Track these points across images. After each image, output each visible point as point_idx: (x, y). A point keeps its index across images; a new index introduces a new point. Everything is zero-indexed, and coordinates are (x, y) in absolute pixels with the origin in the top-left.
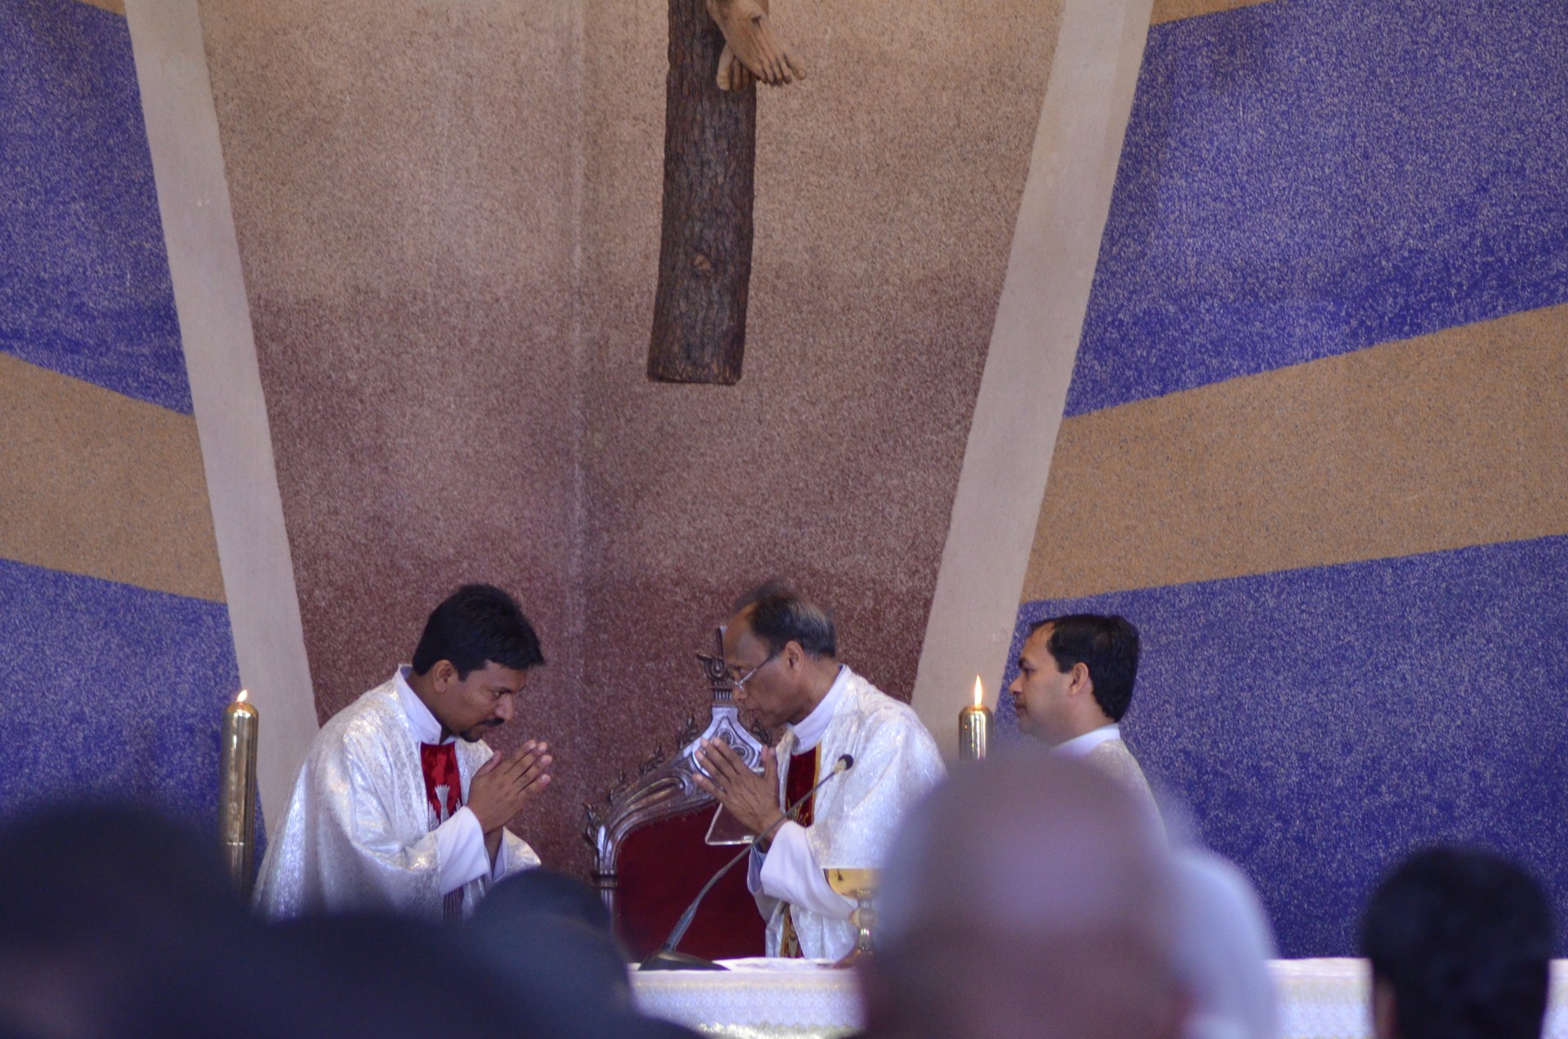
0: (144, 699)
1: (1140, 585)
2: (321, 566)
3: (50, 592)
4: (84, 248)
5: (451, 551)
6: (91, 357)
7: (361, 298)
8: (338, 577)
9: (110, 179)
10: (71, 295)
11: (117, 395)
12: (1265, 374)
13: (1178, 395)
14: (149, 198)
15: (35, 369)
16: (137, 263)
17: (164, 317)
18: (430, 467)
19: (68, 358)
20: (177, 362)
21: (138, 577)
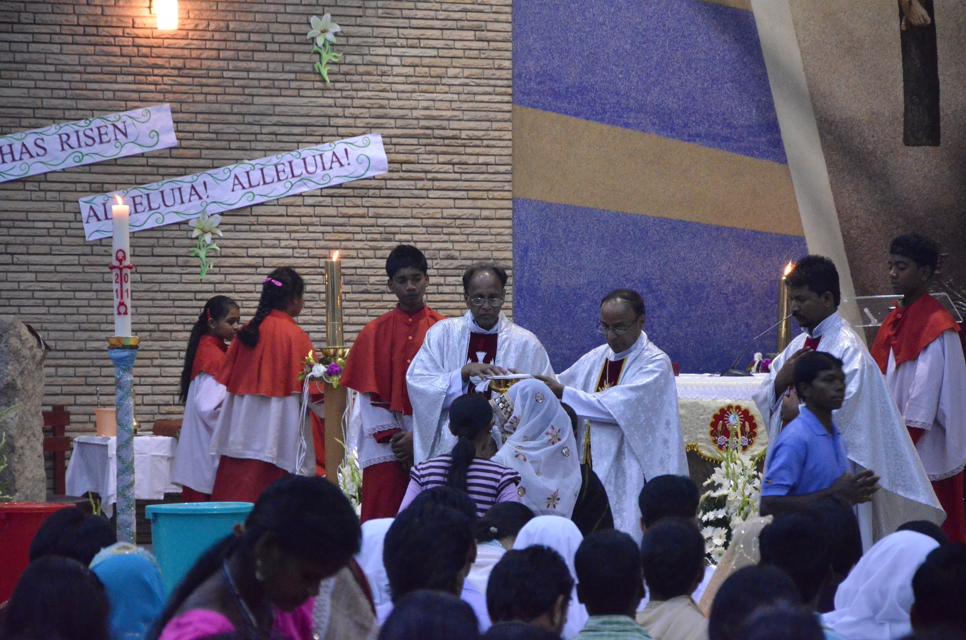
0: (762, 273)
2: (854, 222)
3: (715, 234)
4: (731, 101)
5: (922, 214)
6: (736, 143)
7: (874, 116)
8: (863, 225)
9: (745, 74)
10: (725, 119)
11: (748, 158)
14: (765, 81)
15: (707, 149)
16: (759, 106)
17: (773, 127)
18: (911, 181)
19: (724, 143)
20: (779, 144)
21: (759, 227)
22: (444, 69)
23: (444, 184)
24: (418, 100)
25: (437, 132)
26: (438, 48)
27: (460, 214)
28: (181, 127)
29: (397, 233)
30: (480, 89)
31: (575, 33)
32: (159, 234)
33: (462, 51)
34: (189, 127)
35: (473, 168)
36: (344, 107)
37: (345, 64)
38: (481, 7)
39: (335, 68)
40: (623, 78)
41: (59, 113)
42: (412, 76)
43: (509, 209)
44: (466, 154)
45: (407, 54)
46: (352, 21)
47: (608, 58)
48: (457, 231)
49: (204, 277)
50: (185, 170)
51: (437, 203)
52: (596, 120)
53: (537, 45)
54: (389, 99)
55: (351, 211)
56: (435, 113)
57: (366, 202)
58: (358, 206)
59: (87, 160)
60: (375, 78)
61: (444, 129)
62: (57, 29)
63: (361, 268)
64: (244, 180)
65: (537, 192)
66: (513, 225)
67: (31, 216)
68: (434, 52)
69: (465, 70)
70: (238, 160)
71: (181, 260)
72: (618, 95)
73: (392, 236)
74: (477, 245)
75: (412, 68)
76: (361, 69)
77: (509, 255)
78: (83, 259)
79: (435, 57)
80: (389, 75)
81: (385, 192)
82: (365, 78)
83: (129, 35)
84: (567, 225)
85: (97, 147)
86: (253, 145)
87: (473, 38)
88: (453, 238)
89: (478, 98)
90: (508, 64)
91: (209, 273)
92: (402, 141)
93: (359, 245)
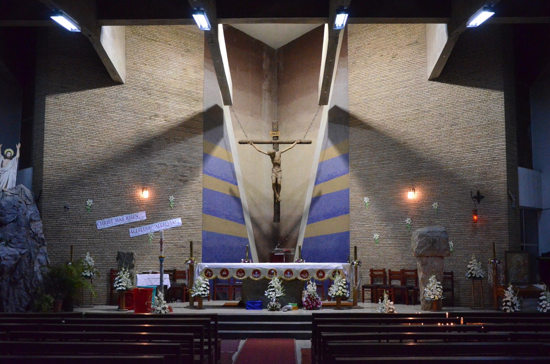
3: (234, 237)
4: (237, 214)
9: (239, 209)
10: (236, 217)
12: (319, 221)
14: (242, 210)
15: (233, 222)
16: (241, 215)
19: (236, 221)
20: (244, 222)
22: (191, 206)
23: (191, 227)
24: (187, 212)
27: (193, 233)
28: (147, 216)
29: (183, 236)
30: (197, 210)
31: (213, 201)
32: (143, 236)
33: (194, 203)
34: (148, 216)
35: (196, 225)
36: (175, 213)
37: (175, 205)
38: (198, 195)
39: (173, 206)
40: (220, 209)
41: (126, 213)
42: (186, 207)
43: (202, 232)
44: (195, 222)
45: (185, 203)
46: (175, 197)
47: (218, 205)
48: (193, 236)
49: (150, 244)
50: (148, 224)
51: (190, 231)
52: (216, 216)
53: (206, 202)
54: (182, 212)
55: (176, 232)
56: (190, 214)
57: (178, 230)
59: (131, 222)
60: (180, 208)
61: (191, 217)
62: (126, 197)
64: (158, 226)
65: (206, 229)
66: (202, 235)
67: (121, 232)
68: (190, 203)
69: (195, 207)
70: (157, 222)
71: (147, 241)
72: (219, 212)
74: (197, 239)
76: (178, 206)
77: (201, 241)
78: (130, 241)
80: (182, 207)
81: (181, 229)
82: (178, 208)
83: (139, 198)
84: (211, 235)
85: (133, 219)
86: (159, 219)
87: (196, 201)
89: (197, 212)
90: (202, 206)
91: (152, 243)
92: (184, 219)
93: (177, 238)
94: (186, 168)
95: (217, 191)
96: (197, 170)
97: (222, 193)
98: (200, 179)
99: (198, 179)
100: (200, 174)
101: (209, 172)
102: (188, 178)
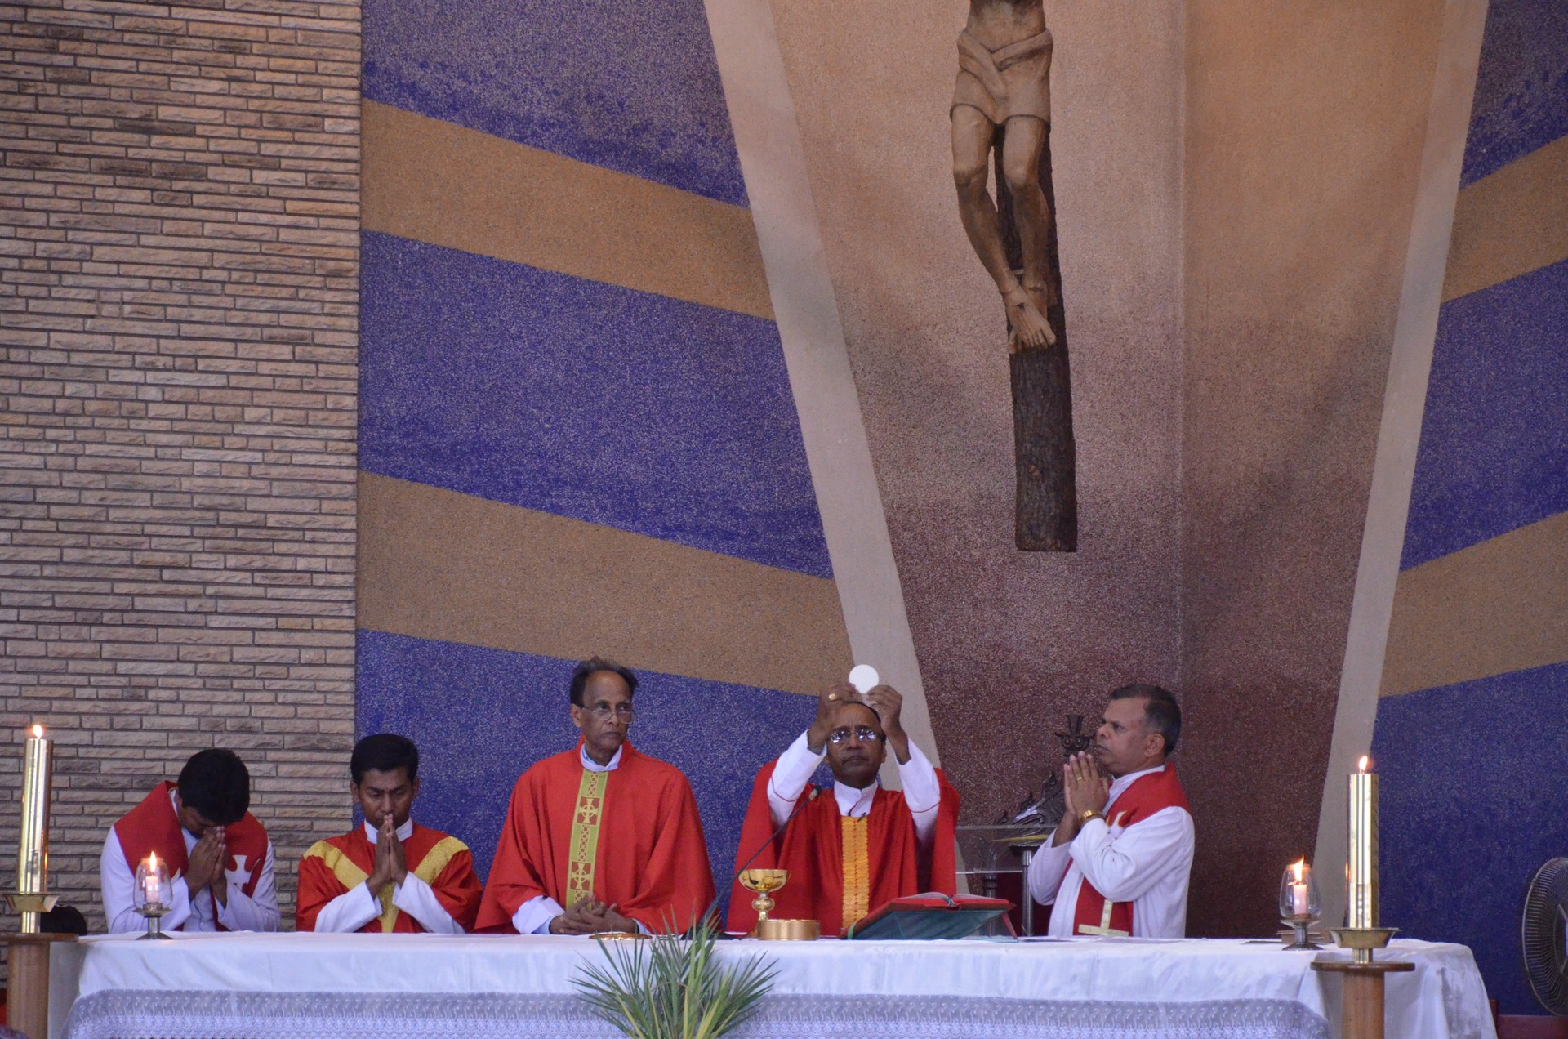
1: (1435, 685)
2: (948, 678)
4: (738, 471)
5: (1063, 667)
6: (745, 543)
8: (963, 685)
9: (761, 427)
10: (726, 502)
11: (766, 568)
12: (1494, 539)
13: (1452, 555)
14: (795, 438)
15: (695, 550)
16: (784, 481)
17: (810, 515)
19: (725, 543)
20: (819, 545)
21: (784, 685)
22: (239, 409)
23: (238, 605)
24: (193, 461)
25: (224, 517)
26: (228, 374)
27: (263, 655)
29: (152, 688)
30: (301, 444)
31: (469, 352)
33: (270, 379)
35: (288, 578)
36: (61, 471)
37: (63, 397)
38: (306, 305)
40: (552, 428)
42: (181, 420)
43: (349, 648)
44: (274, 554)
45: (173, 383)
46: (78, 324)
47: (524, 394)
48: (258, 684)
51: (225, 636)
52: (506, 501)
53: (402, 371)
54: (141, 459)
55: (70, 649)
56: (222, 483)
57: (98, 633)
58: (84, 641)
60: (116, 423)
61: (238, 510)
63: (87, 746)
65: (399, 621)
66: (356, 675)
68: (221, 381)
69: (276, 411)
72: (541, 457)
73: (142, 692)
74: (292, 709)
75: (182, 407)
76: (92, 406)
79: (223, 388)
80: (141, 418)
81: (130, 618)
82: (98, 422)
84: (451, 676)
87: (289, 357)
88: (249, 696)
89: (298, 459)
90: (350, 402)
92: (164, 530)
93: (84, 707)
94: (177, 55)
95: (516, 255)
96: (299, 65)
97: (572, 280)
98: (327, 153)
99: (311, 151)
100: (331, 109)
101: (424, 79)
102: (199, 143)
